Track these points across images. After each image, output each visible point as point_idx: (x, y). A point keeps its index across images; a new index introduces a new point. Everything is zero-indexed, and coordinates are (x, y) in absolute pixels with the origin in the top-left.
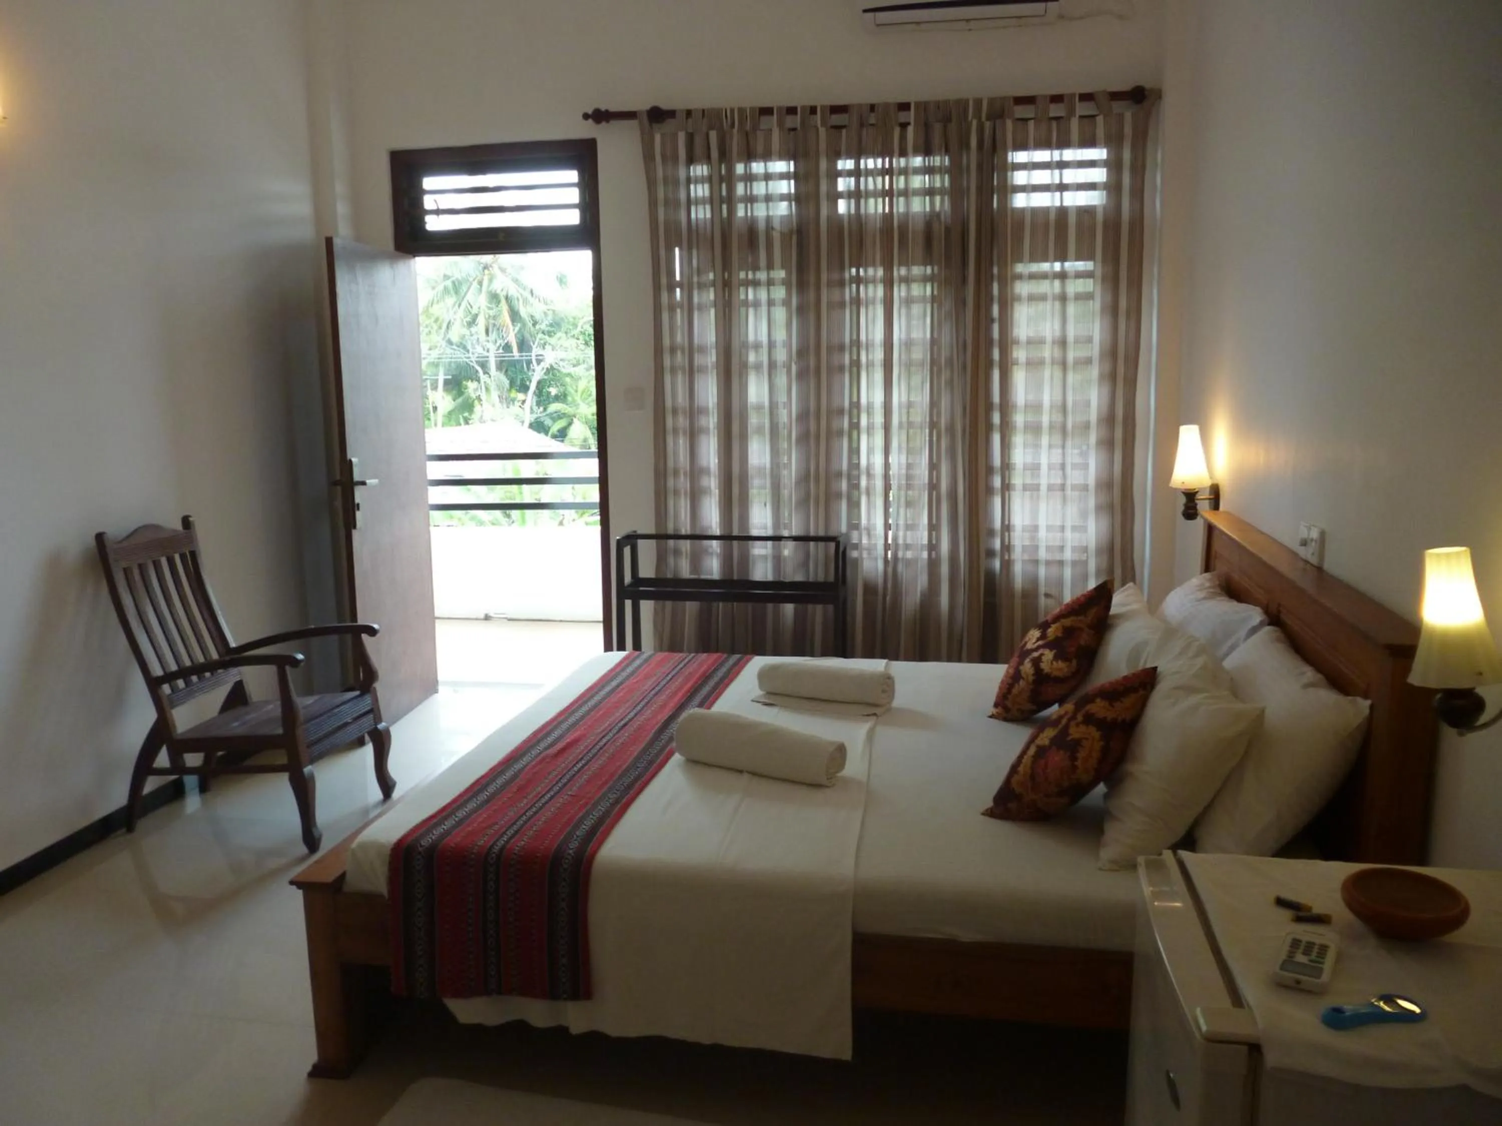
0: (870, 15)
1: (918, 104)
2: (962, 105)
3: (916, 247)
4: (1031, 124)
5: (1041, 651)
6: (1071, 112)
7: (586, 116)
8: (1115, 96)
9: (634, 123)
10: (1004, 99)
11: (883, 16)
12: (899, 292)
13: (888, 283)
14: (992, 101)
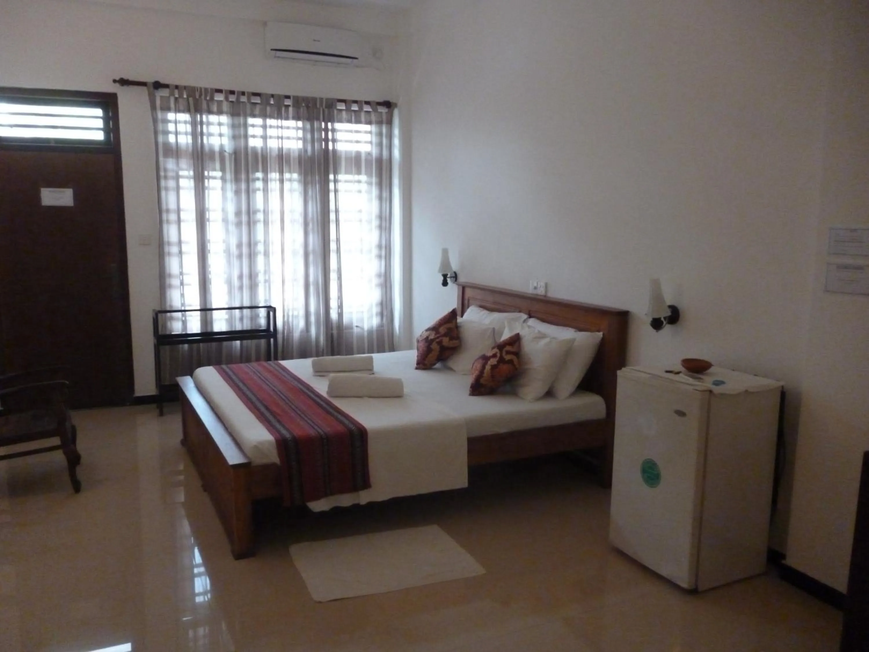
0: (274, 52)
1: (294, 97)
2: (314, 100)
3: (295, 164)
4: (344, 113)
5: (441, 338)
6: (361, 109)
7: (115, 81)
8: (379, 104)
9: (145, 88)
10: (333, 99)
11: (279, 54)
12: (287, 185)
13: (282, 181)
14: (327, 99)
